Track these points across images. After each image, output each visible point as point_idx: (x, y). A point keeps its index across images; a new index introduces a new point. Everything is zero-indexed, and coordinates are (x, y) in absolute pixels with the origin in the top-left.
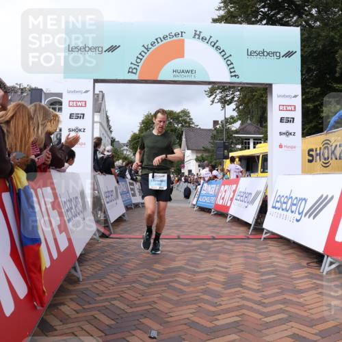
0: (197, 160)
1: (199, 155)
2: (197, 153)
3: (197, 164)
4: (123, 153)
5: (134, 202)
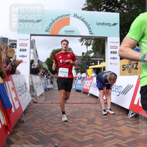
0: (75, 69)
3: (75, 71)
4: (43, 67)
5: (48, 87)
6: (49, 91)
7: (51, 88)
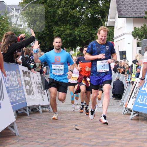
0: (136, 34)
1: (139, 26)
2: (134, 22)
3: (135, 41)
4: (10, 23)
5: (30, 104)
6: (35, 117)
7: (43, 107)
